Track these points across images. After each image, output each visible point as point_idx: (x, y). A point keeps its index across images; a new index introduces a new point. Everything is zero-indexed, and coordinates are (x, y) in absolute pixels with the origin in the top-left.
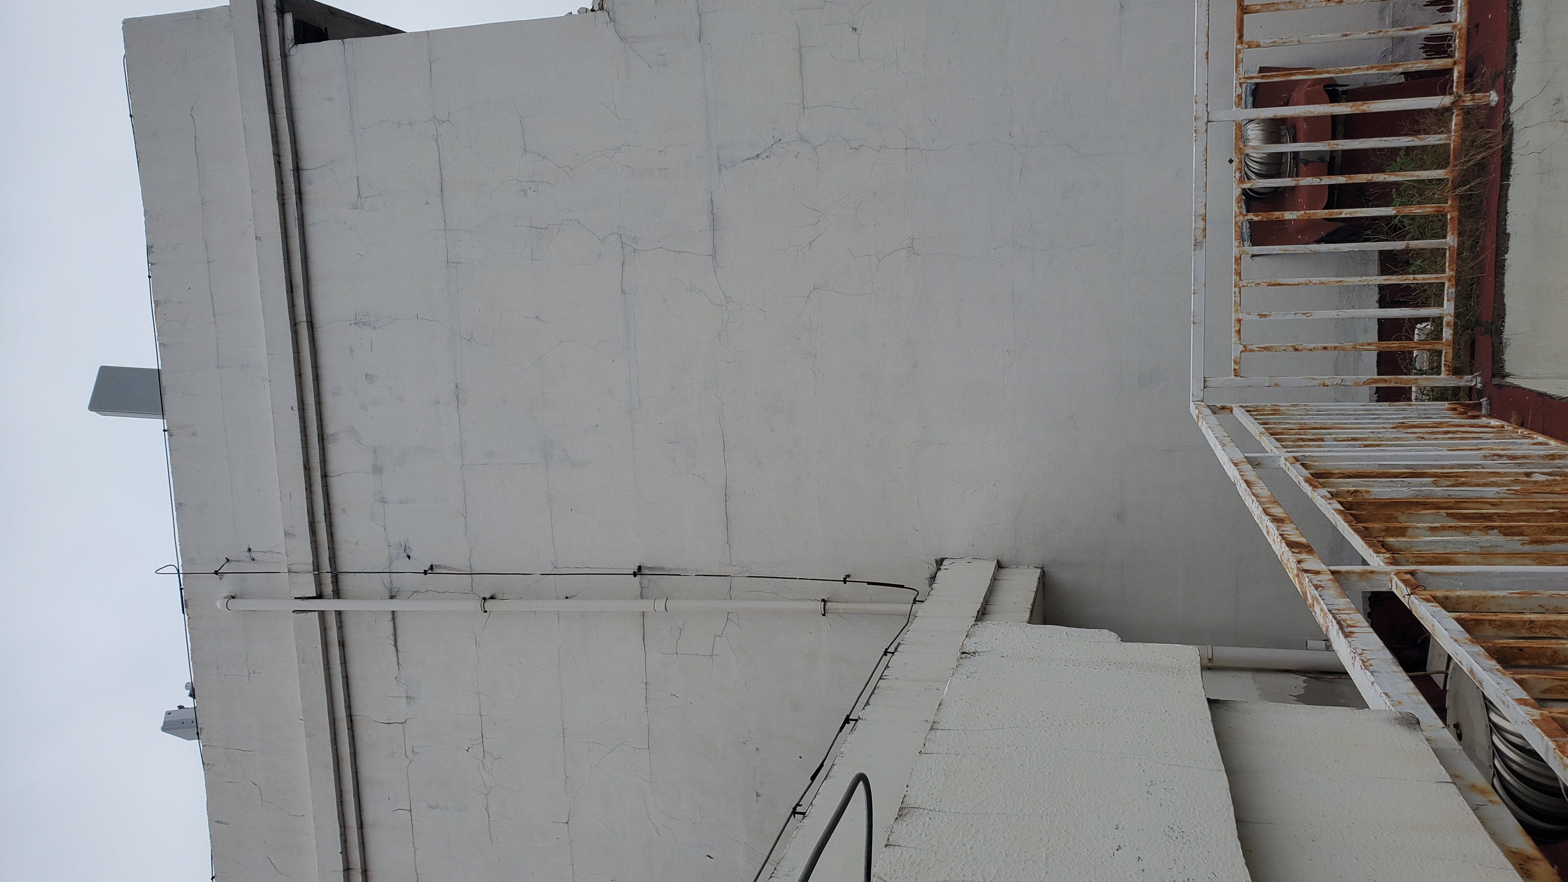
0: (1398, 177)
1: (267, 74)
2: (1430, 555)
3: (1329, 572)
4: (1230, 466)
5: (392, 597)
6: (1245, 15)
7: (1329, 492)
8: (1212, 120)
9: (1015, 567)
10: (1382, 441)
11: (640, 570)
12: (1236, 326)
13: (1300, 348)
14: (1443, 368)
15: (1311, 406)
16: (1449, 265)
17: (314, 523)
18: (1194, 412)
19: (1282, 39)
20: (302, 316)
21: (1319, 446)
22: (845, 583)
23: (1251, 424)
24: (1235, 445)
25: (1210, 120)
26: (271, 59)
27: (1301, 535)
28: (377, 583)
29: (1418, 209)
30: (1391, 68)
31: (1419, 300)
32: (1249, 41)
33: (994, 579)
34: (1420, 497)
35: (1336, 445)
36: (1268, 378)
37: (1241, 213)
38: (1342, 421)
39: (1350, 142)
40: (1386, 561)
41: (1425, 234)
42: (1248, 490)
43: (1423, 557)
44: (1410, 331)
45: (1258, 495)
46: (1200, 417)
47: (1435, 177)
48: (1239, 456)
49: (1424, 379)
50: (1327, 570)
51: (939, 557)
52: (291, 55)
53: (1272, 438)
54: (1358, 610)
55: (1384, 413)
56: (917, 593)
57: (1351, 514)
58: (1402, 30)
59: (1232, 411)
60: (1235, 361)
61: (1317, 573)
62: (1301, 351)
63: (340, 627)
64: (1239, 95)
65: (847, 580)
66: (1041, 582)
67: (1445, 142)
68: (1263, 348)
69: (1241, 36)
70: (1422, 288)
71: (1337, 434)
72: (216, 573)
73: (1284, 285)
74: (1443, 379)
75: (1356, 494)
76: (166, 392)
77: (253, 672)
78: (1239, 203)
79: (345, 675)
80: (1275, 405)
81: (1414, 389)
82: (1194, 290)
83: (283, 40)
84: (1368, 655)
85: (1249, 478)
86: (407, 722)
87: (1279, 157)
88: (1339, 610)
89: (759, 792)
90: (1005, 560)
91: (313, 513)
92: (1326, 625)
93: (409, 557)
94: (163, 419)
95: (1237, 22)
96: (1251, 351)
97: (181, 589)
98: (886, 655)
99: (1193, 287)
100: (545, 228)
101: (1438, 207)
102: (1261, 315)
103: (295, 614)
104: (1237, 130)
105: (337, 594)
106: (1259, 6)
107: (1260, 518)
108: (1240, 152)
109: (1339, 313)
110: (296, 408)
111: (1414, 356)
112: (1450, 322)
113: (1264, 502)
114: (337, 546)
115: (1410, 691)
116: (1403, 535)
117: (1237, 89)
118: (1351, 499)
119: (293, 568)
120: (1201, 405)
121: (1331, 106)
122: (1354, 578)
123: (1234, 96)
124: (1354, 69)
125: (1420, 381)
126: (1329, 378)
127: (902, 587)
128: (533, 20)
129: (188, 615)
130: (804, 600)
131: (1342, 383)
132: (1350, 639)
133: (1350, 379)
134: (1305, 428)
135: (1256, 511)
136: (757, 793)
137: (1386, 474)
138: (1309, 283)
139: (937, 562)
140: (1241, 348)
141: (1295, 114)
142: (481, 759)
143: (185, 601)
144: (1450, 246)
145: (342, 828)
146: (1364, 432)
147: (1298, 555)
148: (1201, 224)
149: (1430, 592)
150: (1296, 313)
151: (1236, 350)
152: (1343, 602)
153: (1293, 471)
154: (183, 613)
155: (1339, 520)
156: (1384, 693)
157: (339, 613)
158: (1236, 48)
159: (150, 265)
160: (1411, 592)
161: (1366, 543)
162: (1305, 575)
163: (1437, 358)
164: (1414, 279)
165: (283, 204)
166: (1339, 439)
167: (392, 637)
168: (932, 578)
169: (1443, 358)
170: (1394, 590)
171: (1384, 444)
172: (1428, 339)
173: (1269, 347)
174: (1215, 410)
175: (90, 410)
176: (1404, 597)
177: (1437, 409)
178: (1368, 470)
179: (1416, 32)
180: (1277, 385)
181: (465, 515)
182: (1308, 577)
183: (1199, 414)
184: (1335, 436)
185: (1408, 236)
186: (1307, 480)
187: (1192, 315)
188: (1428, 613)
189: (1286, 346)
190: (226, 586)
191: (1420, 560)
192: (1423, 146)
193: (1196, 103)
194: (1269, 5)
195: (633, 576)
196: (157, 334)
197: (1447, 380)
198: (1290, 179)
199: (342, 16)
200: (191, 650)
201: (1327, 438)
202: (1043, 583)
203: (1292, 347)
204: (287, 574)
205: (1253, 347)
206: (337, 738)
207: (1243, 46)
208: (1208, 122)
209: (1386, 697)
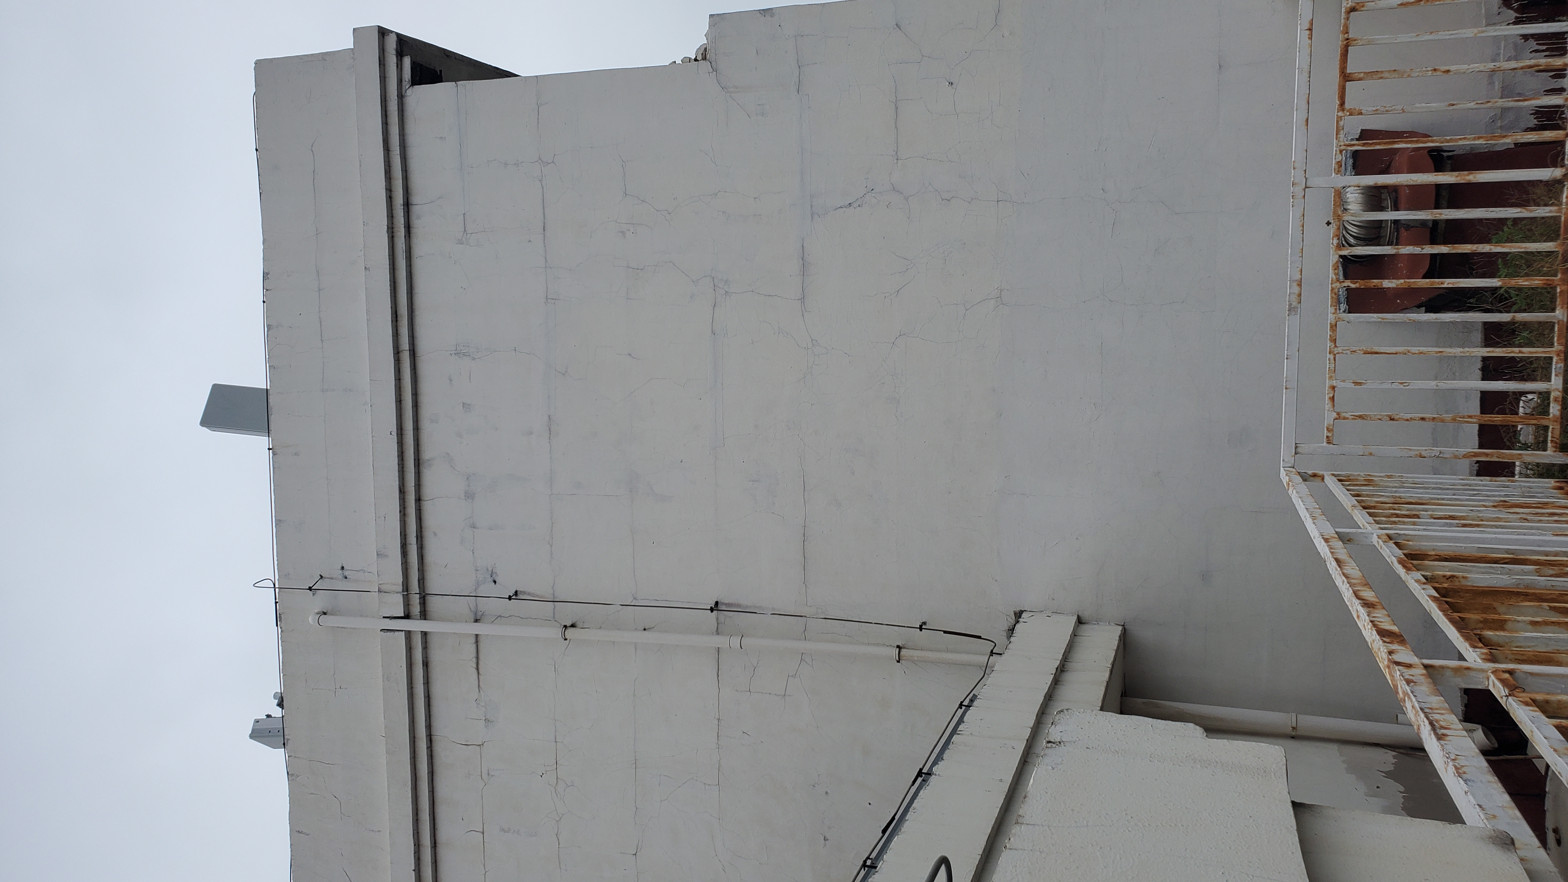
0: (1504, 249)
1: (384, 113)
2: (1530, 653)
3: (1422, 666)
4: (1320, 542)
5: (476, 621)
6: (1347, 83)
7: (1423, 575)
8: (1310, 186)
9: (1096, 623)
10: (1482, 520)
11: (717, 606)
12: (1330, 393)
13: (1396, 417)
14: (1549, 445)
15: (1407, 478)
16: (1557, 340)
17: (406, 544)
18: (1284, 478)
19: (1385, 107)
20: (405, 344)
21: (1414, 524)
22: (921, 630)
23: (1343, 495)
24: (1325, 519)
25: (1308, 186)
26: (388, 99)
27: (1392, 622)
28: (463, 606)
29: (1527, 280)
30: (1499, 139)
31: (1525, 373)
32: (1351, 109)
33: (1074, 635)
34: (1522, 586)
35: (1431, 523)
36: (1361, 447)
37: (1338, 280)
38: (1439, 496)
39: (1454, 211)
40: (1483, 657)
41: (1532, 305)
42: (1339, 569)
43: (1523, 655)
44: (1515, 403)
45: (1349, 576)
46: (1290, 485)
47: (1544, 249)
48: (1330, 531)
49: (1528, 455)
50: (1420, 664)
51: (1018, 609)
52: (407, 96)
53: (1364, 511)
54: (1452, 710)
55: (1484, 489)
56: (994, 645)
57: (1447, 602)
58: (1512, 101)
59: (1323, 479)
60: (1328, 429)
61: (1409, 666)
62: (1397, 420)
63: (425, 647)
64: (1339, 162)
65: (923, 627)
66: (1122, 640)
67: (1555, 214)
68: (1357, 416)
69: (1342, 104)
70: (1529, 361)
71: (1433, 510)
72: (310, 589)
73: (1381, 353)
74: (1550, 455)
75: (1452, 579)
76: (273, 413)
77: (339, 687)
78: (1335, 269)
79: (427, 695)
80: (1368, 475)
81: (1517, 463)
82: (1287, 356)
83: (400, 81)
84: (1461, 762)
85: (1340, 557)
86: (484, 745)
87: (1378, 225)
88: (1431, 709)
89: (827, 836)
90: (1085, 615)
91: (405, 535)
92: (1417, 723)
93: (495, 582)
94: (269, 437)
95: (1339, 89)
96: (1345, 418)
97: (276, 603)
98: (961, 708)
99: (1286, 352)
100: (642, 268)
101: (1547, 279)
102: (1356, 383)
103: (382, 633)
104: (1336, 197)
105: (424, 615)
106: (1363, 74)
107: (1349, 600)
108: (1338, 219)
109: (1439, 384)
110: (394, 433)
111: (1519, 429)
112: (1557, 398)
113: (1355, 584)
114: (426, 568)
115: (1505, 805)
116: (1502, 629)
117: (1337, 156)
118: (1447, 585)
119: (383, 588)
120: (1292, 472)
121: (1435, 175)
122: (1449, 673)
123: (1334, 162)
124: (1460, 139)
125: (1524, 456)
126: (1426, 450)
127: (980, 637)
128: (638, 68)
129: (281, 628)
130: (878, 645)
131: (1441, 455)
132: (1443, 742)
133: (1448, 451)
134: (1400, 502)
135: (1347, 593)
136: (824, 837)
137: (1486, 559)
138: (1407, 352)
139: (1015, 614)
140: (1335, 415)
141: (1397, 183)
142: (554, 786)
143: (279, 614)
144: (1558, 320)
145: (416, 846)
146: (1462, 510)
147: (1390, 645)
148: (1296, 290)
149: (1529, 695)
150: (1393, 383)
151: (1329, 417)
152: (1436, 701)
153: (1386, 551)
154: (277, 626)
155: (1434, 608)
156: (1478, 805)
157: (425, 634)
158: (1337, 115)
159: (265, 290)
160: (1509, 694)
161: (1462, 636)
162: (1397, 668)
163: (1543, 433)
164: (1520, 352)
165: (393, 237)
166: (1436, 516)
167: (474, 660)
168: (1010, 630)
169: (1550, 434)
170: (1491, 688)
171: (1484, 525)
172: (1534, 413)
173: (1364, 416)
174: (1305, 477)
175: (202, 426)
176: (1502, 698)
177: (1542, 487)
178: (1466, 553)
179: (1526, 103)
180: (1371, 454)
181: (551, 543)
182: (1399, 670)
183: (1290, 481)
184: (1432, 513)
185: (1515, 307)
186: (1400, 562)
187: (1285, 380)
188: (1526, 717)
189: (1382, 415)
190: (319, 602)
191: (1519, 657)
192: (1531, 218)
193: (1294, 168)
194: (1373, 73)
195: (710, 611)
196: (267, 357)
197: (1552, 456)
198: (1389, 247)
199: (456, 59)
200: (282, 662)
201: (1424, 515)
202: (1124, 641)
203: (1388, 416)
204: (378, 593)
205: (1347, 415)
206: (416, 756)
207: (1344, 113)
208: (1306, 187)
209: (1480, 809)
